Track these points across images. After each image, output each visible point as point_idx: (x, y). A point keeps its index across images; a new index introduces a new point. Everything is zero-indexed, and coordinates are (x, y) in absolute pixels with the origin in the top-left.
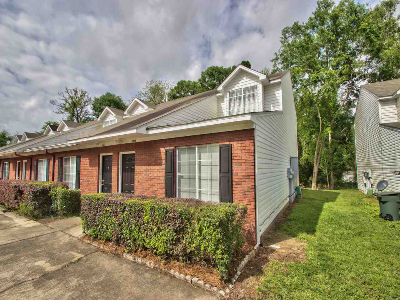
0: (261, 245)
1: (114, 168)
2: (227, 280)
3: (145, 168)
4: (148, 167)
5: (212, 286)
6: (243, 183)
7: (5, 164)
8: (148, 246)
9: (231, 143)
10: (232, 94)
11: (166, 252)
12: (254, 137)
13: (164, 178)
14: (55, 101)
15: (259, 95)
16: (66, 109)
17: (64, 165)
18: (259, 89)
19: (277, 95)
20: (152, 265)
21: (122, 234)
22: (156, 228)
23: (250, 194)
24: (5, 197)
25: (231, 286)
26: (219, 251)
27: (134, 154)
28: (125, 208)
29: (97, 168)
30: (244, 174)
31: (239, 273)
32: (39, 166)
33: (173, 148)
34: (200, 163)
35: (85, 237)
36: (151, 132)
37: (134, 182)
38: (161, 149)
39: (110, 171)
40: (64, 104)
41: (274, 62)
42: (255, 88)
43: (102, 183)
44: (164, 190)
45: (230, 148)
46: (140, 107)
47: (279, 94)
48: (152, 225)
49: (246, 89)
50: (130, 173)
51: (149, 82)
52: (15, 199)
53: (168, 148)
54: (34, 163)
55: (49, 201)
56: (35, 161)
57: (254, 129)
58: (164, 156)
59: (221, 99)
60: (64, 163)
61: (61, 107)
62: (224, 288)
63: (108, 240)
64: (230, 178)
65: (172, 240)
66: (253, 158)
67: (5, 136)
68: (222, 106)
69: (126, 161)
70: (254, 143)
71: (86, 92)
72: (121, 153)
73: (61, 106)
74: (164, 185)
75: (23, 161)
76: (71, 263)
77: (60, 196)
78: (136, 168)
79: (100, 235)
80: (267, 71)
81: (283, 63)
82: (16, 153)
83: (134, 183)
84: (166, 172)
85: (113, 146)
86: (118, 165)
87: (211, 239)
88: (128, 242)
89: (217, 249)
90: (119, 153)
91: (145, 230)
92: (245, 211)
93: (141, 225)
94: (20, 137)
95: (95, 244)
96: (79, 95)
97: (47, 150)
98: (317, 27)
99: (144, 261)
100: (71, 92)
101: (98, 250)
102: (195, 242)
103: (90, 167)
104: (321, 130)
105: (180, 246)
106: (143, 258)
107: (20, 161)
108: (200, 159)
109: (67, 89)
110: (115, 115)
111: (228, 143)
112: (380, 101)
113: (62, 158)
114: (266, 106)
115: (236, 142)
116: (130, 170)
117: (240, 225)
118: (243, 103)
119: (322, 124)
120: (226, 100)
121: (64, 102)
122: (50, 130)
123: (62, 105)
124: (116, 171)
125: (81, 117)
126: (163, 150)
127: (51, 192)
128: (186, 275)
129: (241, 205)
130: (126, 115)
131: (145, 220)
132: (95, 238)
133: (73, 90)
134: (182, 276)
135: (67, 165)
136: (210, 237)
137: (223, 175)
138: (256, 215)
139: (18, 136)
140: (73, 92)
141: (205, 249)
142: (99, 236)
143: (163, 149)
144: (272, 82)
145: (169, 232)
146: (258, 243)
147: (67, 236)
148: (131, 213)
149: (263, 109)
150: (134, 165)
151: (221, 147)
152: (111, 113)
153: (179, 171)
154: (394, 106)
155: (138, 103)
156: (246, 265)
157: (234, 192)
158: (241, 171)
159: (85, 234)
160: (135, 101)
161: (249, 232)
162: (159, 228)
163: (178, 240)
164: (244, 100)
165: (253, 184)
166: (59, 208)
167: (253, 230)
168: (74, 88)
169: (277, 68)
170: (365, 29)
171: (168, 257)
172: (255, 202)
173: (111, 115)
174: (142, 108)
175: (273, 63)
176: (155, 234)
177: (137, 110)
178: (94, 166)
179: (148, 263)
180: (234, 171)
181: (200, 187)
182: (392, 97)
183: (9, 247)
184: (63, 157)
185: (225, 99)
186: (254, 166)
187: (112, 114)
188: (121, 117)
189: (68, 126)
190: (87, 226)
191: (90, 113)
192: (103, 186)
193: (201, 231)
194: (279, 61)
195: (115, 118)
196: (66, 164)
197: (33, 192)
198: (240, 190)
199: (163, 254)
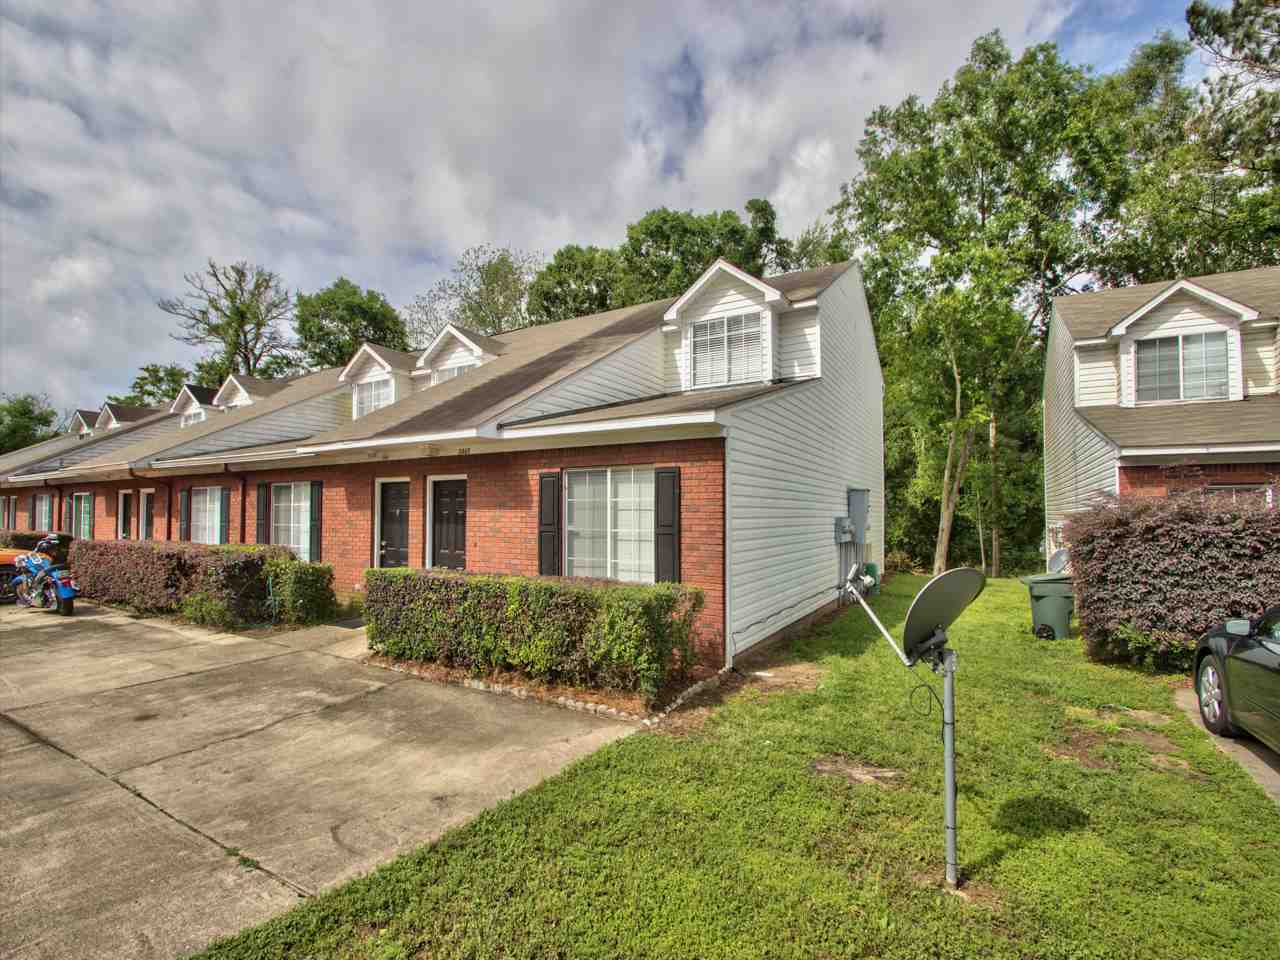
0: (734, 670)
1: (414, 515)
2: (656, 707)
3: (491, 514)
4: (498, 513)
5: (630, 714)
6: (702, 547)
7: (79, 498)
8: (515, 662)
9: (680, 464)
10: (699, 329)
11: (550, 669)
12: (724, 454)
13: (536, 536)
14: (175, 301)
15: (764, 336)
16: (214, 330)
17: (273, 505)
18: (764, 322)
19: (809, 338)
20: (523, 693)
21: (459, 643)
22: (531, 626)
23: (713, 569)
24: (129, 581)
25: (662, 715)
26: (644, 657)
27: (464, 481)
28: (467, 592)
29: (369, 513)
30: (704, 529)
31: (680, 701)
32: (194, 506)
33: (559, 470)
34: (615, 504)
35: (373, 656)
36: (508, 434)
37: (464, 545)
38: (531, 472)
39: (404, 519)
40: (204, 313)
41: (836, 213)
42: (755, 318)
43: (382, 548)
44: (537, 563)
45: (676, 476)
46: (460, 349)
47: (813, 334)
48: (523, 620)
49: (734, 322)
50: (452, 526)
51: (472, 253)
52: (167, 586)
53: (545, 471)
54: (180, 497)
55: (262, 591)
56: (182, 491)
57: (723, 439)
58: (537, 488)
59: (673, 339)
60: (273, 498)
61: (194, 322)
62: (650, 717)
63: (430, 658)
64: (676, 538)
65: (562, 646)
66: (720, 496)
67: (31, 412)
68: (677, 357)
69: (442, 496)
70: (724, 466)
71: (270, 275)
72: (431, 479)
73: (194, 318)
74: (536, 552)
75: (139, 492)
76: (368, 693)
77: (288, 579)
78: (470, 513)
79: (411, 649)
80: (822, 229)
81: (860, 216)
82: (131, 469)
83: (463, 548)
84: (541, 523)
85: (410, 460)
86: (424, 507)
87: (629, 638)
88: (473, 657)
89: (640, 654)
90: (425, 477)
91: (508, 632)
92: (698, 601)
93: (500, 622)
94: (90, 418)
95: (398, 669)
96: (249, 285)
97: (226, 465)
98: (959, 117)
99: (508, 687)
100: (225, 274)
101: (408, 677)
102: (603, 644)
103: (350, 509)
104: (958, 411)
105: (575, 656)
106: (507, 682)
107: (130, 491)
108: (615, 494)
109: (212, 266)
110: (389, 368)
111: (673, 465)
112: (1080, 349)
113: (267, 487)
114: (784, 364)
115: (688, 464)
116: (452, 519)
117: (688, 622)
118: (726, 356)
119: (964, 396)
120: (686, 343)
121: (204, 304)
122: (189, 398)
123: (199, 316)
124: (419, 520)
125: (257, 352)
126: (534, 475)
127: (266, 567)
128: (586, 702)
129: (689, 587)
130: (420, 368)
131: (510, 613)
132: (400, 657)
133: (232, 267)
134: (580, 705)
135: (282, 505)
136: (628, 633)
137: (662, 530)
138: (724, 610)
139: (84, 414)
140: (233, 275)
141: (620, 656)
142: (408, 652)
143: (535, 472)
144: (797, 306)
145: (556, 630)
146: (729, 665)
147: (330, 658)
148: (479, 602)
149: (774, 371)
150: (463, 506)
151: (658, 473)
152: (375, 360)
153: (571, 521)
154: (1111, 363)
155: (453, 337)
156: (696, 694)
157: (683, 565)
158: (697, 521)
159: (372, 651)
160: (448, 332)
161: (711, 644)
162: (536, 625)
163: (573, 644)
164: (729, 347)
165: (720, 548)
166: (288, 605)
167: (719, 640)
168: (234, 264)
169: (845, 231)
170: (1076, 137)
171: (554, 677)
172: (724, 584)
173: (379, 368)
174: (467, 354)
175: (834, 217)
176: (529, 637)
177: (453, 356)
178: (360, 507)
179: (515, 692)
180: (684, 523)
181: (615, 556)
182: (1104, 341)
183: (222, 675)
184: (270, 483)
185: (684, 342)
186: (724, 512)
187: (381, 366)
188: (407, 374)
189: (249, 392)
190: (378, 635)
191: (284, 342)
192: (382, 557)
193: (612, 625)
194: (851, 211)
195: (387, 377)
196: (278, 500)
197: (226, 569)
198: (695, 560)
199: (545, 672)
